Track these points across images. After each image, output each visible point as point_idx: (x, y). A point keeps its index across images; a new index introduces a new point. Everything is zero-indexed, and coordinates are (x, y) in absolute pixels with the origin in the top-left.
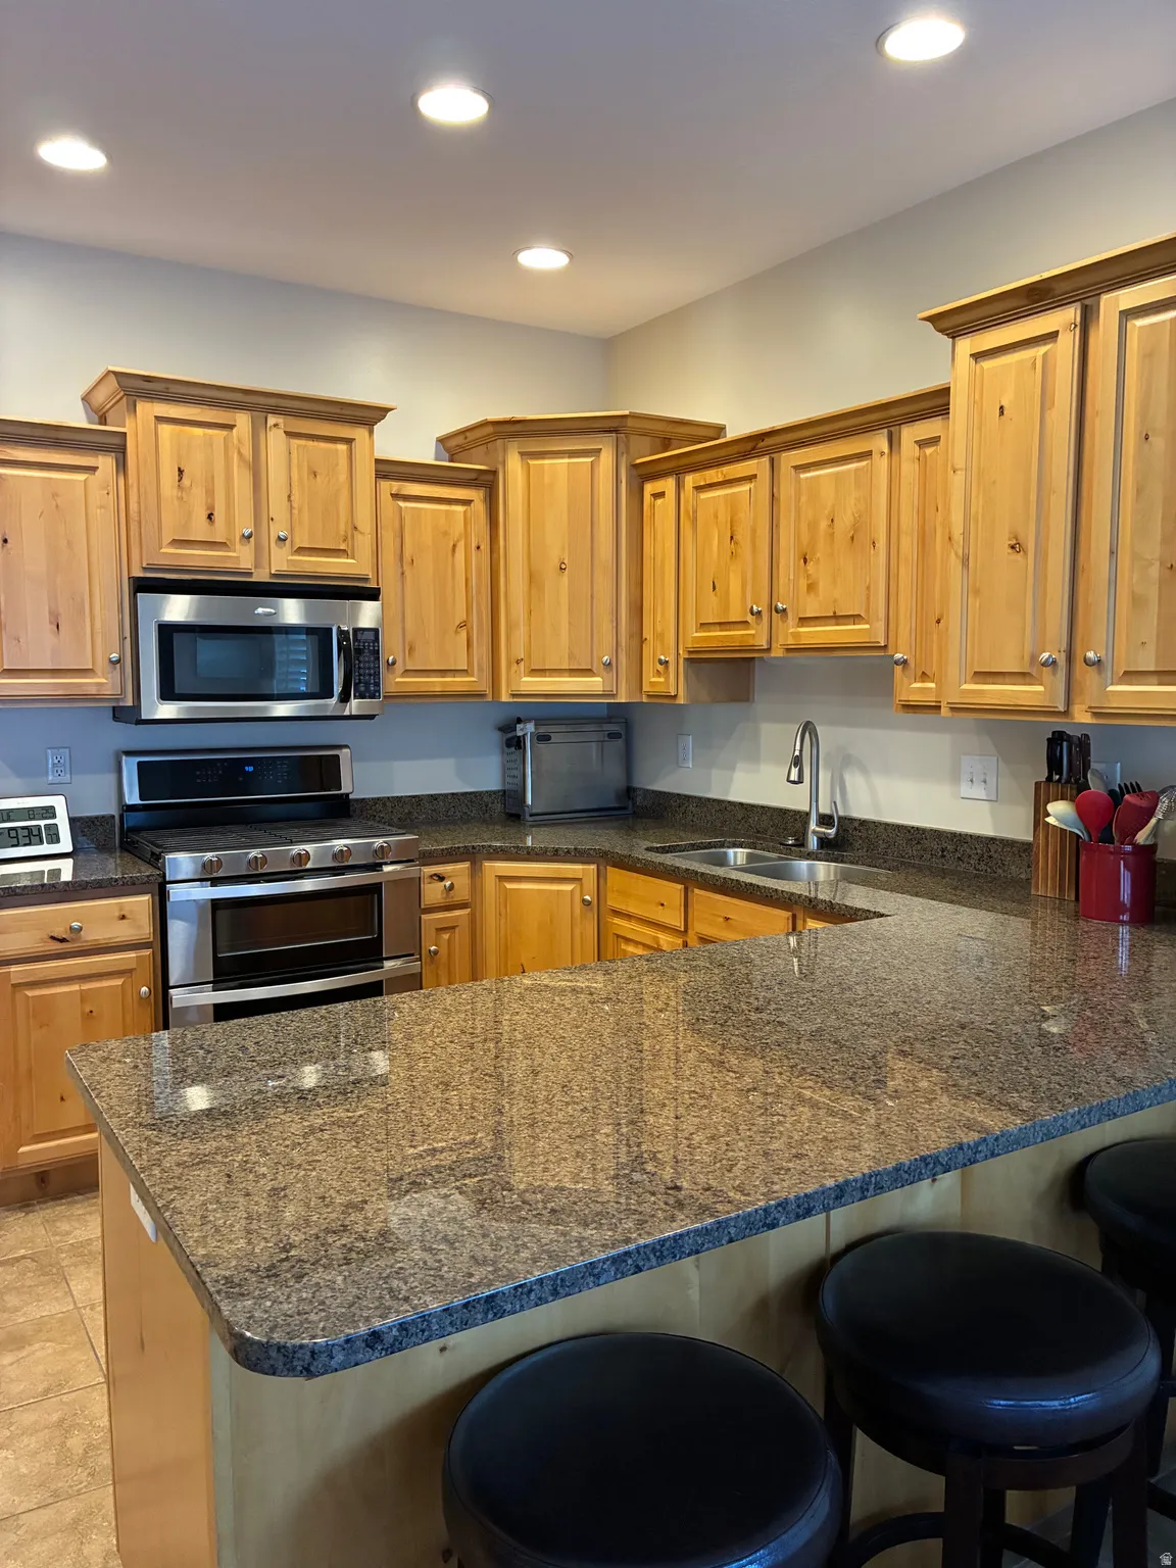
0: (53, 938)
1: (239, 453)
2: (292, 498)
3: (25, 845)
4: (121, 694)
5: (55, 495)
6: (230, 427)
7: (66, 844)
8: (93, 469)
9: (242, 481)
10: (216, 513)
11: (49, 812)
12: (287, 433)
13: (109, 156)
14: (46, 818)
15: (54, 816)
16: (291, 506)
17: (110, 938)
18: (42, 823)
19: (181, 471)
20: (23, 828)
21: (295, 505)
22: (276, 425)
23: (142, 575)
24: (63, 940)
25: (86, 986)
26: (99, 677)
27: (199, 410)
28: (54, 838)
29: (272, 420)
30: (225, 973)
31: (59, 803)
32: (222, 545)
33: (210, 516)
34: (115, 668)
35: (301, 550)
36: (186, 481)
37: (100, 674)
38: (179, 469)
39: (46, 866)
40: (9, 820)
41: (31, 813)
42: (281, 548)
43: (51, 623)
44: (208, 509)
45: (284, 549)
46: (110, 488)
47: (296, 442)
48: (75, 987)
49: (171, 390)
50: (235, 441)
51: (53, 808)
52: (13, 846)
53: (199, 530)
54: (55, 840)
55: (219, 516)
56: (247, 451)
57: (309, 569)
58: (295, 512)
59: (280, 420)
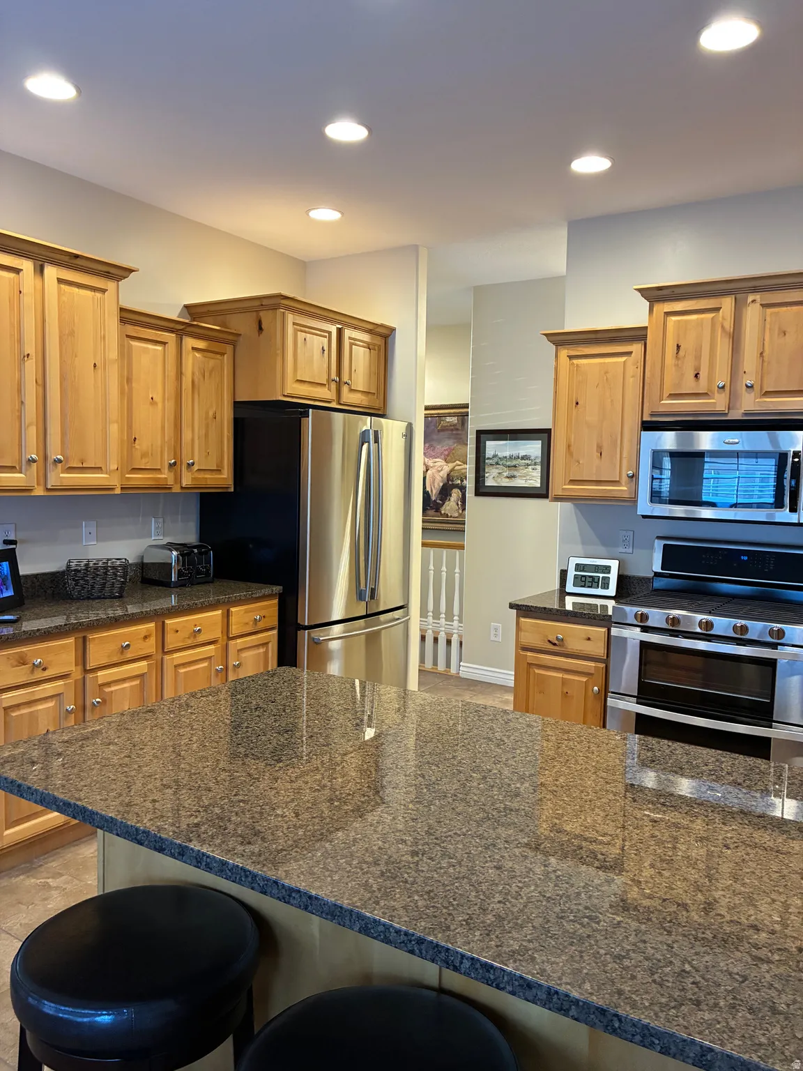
0: (549, 641)
1: (723, 327)
2: (764, 355)
3: (589, 587)
4: (635, 498)
5: (606, 373)
6: (717, 309)
7: (612, 591)
8: (629, 353)
9: (723, 348)
10: (701, 373)
11: (607, 569)
12: (761, 305)
13: (612, 159)
14: (604, 573)
15: (609, 573)
16: (763, 360)
17: (580, 650)
18: (601, 575)
19: (678, 347)
20: (590, 577)
21: (766, 359)
22: (754, 301)
23: (649, 419)
24: (555, 644)
25: (566, 676)
26: (623, 486)
27: (695, 301)
28: (606, 586)
29: (751, 298)
30: (646, 694)
31: (614, 565)
32: (705, 395)
33: (696, 376)
34: (632, 481)
35: (767, 394)
36: (681, 353)
37: (623, 484)
38: (678, 345)
39: (599, 602)
40: (583, 571)
41: (597, 568)
42: (749, 393)
43: (597, 451)
44: (695, 370)
45: (723, 395)
46: (639, 364)
47: (769, 311)
48: (560, 675)
49: (675, 293)
50: (720, 319)
51: (610, 567)
52: (582, 586)
53: (689, 385)
54: (606, 587)
55: (703, 375)
56: (729, 325)
57: (772, 408)
58: (765, 364)
59: (757, 297)
